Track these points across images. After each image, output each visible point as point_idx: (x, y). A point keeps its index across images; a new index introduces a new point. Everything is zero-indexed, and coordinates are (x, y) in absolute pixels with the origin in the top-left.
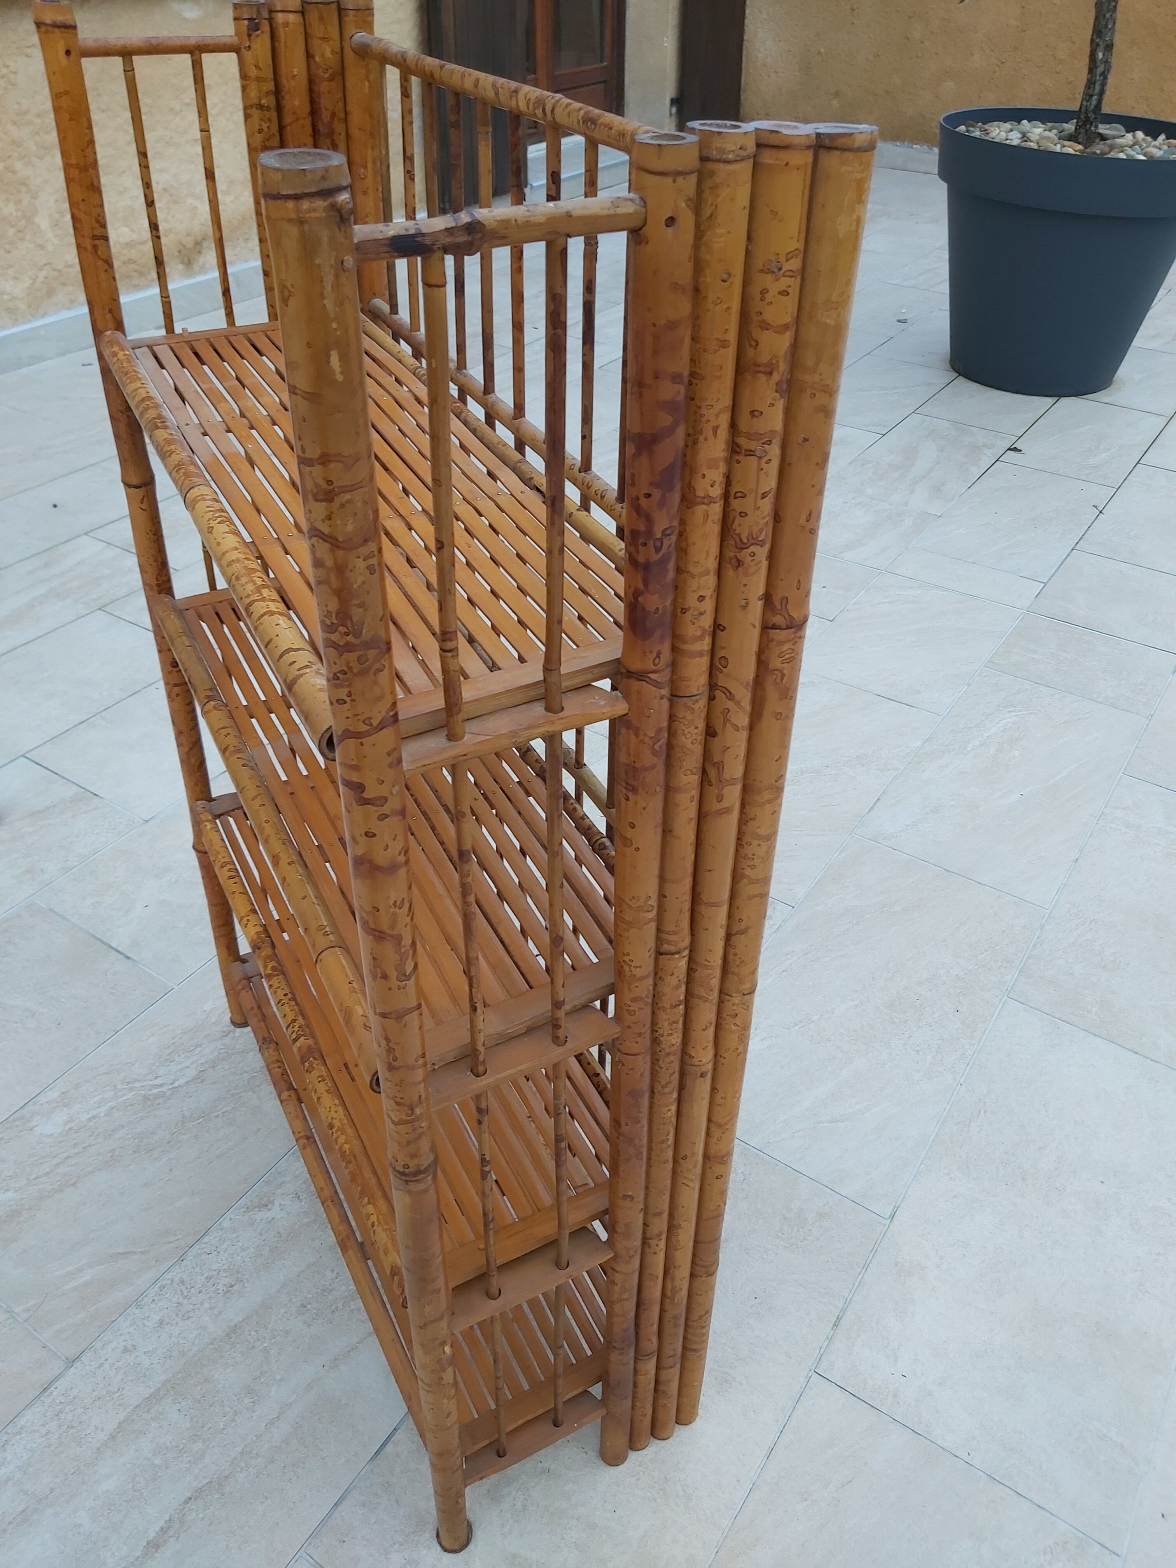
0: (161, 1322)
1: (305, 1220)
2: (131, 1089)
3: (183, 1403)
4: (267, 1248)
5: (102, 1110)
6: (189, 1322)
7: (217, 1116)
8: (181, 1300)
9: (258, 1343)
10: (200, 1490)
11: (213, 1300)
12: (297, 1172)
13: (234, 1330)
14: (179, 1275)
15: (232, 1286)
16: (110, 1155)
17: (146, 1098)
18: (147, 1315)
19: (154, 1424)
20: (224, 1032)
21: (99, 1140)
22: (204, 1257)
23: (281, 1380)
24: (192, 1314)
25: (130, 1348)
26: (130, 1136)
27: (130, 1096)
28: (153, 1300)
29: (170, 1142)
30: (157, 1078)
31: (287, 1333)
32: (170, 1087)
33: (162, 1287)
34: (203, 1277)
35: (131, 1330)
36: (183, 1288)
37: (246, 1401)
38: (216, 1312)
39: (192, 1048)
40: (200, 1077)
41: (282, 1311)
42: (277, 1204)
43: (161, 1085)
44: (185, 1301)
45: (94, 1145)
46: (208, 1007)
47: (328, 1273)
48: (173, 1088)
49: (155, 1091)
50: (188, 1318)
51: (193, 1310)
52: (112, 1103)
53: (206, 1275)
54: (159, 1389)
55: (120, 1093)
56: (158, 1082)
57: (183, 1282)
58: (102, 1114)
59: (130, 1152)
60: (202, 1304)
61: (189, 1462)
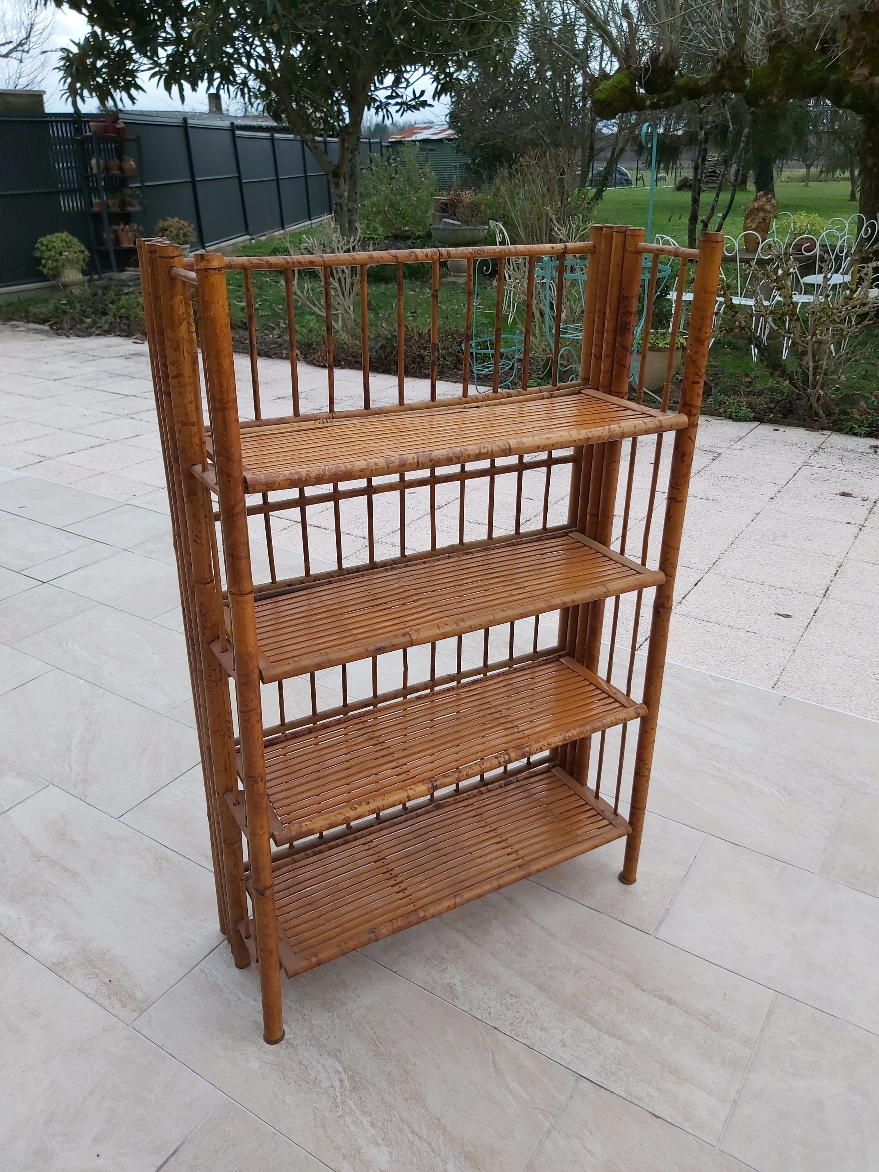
0: (542, 1029)
1: (461, 963)
2: (343, 1103)
3: (591, 1005)
4: (483, 980)
5: (364, 1119)
6: (539, 1014)
7: (375, 1033)
8: (525, 1021)
9: (547, 974)
10: (637, 986)
11: (523, 1003)
12: (425, 973)
13: (540, 988)
14: (507, 1027)
15: (512, 995)
16: (410, 1101)
17: (354, 1089)
18: (537, 1039)
19: (607, 1018)
20: (287, 1047)
21: (396, 1114)
22: (492, 1015)
23: (567, 958)
24: (534, 1013)
25: (562, 1043)
26: (392, 1090)
27: (351, 1103)
28: (527, 1038)
29: (398, 1060)
30: (332, 1086)
31: (538, 960)
32: (343, 1073)
33: (518, 1035)
34: (507, 1012)
35: (549, 1046)
36: (516, 1022)
37: (582, 973)
38: (530, 1000)
39: (303, 1066)
40: (336, 1055)
41: (524, 965)
42: (450, 981)
43: (341, 1081)
44: (525, 1019)
45: (400, 1116)
46: (255, 1065)
47: (497, 946)
48: (344, 1071)
49: (347, 1083)
50: (537, 1015)
51: (531, 1013)
52: (358, 1114)
53: (506, 1011)
54: (585, 1020)
55: (347, 1111)
56: (337, 1084)
57: (512, 1024)
58: (369, 1118)
59: (408, 1086)
60: (526, 1009)
61: (623, 994)
